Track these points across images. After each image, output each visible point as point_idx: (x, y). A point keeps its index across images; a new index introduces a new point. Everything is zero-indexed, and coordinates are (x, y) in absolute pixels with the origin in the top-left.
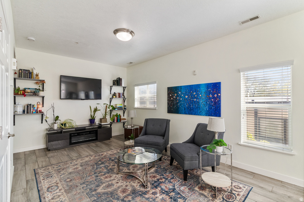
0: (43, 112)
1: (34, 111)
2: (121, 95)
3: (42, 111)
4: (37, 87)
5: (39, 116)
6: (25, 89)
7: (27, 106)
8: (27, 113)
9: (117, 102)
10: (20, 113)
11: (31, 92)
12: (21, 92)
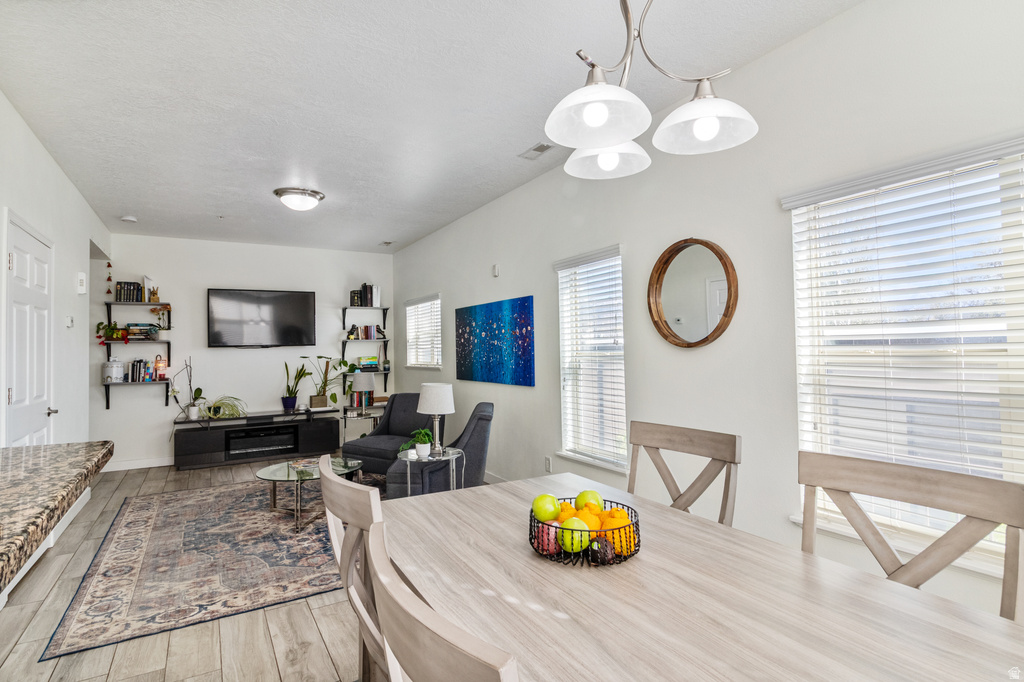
0: (167, 379)
1: (147, 377)
2: (374, 332)
3: (166, 377)
4: (153, 319)
5: (159, 389)
6: (129, 325)
7: (133, 365)
8: (133, 380)
9: (364, 352)
10: (118, 381)
11: (141, 334)
12: (120, 333)
